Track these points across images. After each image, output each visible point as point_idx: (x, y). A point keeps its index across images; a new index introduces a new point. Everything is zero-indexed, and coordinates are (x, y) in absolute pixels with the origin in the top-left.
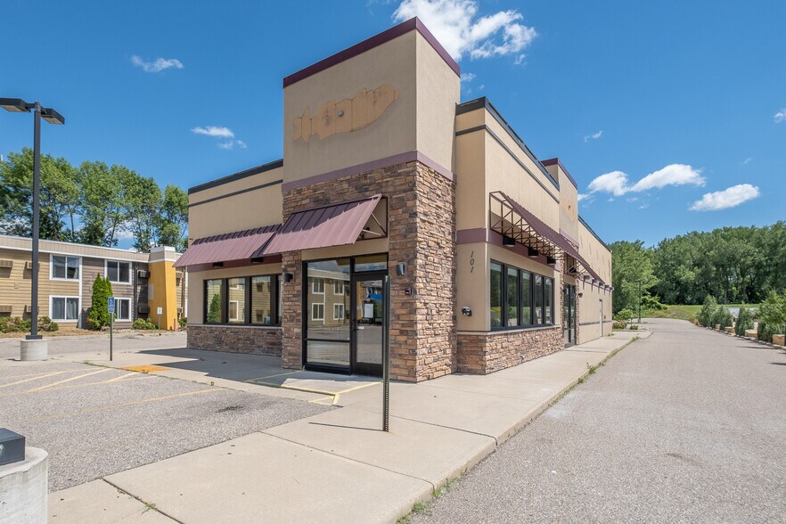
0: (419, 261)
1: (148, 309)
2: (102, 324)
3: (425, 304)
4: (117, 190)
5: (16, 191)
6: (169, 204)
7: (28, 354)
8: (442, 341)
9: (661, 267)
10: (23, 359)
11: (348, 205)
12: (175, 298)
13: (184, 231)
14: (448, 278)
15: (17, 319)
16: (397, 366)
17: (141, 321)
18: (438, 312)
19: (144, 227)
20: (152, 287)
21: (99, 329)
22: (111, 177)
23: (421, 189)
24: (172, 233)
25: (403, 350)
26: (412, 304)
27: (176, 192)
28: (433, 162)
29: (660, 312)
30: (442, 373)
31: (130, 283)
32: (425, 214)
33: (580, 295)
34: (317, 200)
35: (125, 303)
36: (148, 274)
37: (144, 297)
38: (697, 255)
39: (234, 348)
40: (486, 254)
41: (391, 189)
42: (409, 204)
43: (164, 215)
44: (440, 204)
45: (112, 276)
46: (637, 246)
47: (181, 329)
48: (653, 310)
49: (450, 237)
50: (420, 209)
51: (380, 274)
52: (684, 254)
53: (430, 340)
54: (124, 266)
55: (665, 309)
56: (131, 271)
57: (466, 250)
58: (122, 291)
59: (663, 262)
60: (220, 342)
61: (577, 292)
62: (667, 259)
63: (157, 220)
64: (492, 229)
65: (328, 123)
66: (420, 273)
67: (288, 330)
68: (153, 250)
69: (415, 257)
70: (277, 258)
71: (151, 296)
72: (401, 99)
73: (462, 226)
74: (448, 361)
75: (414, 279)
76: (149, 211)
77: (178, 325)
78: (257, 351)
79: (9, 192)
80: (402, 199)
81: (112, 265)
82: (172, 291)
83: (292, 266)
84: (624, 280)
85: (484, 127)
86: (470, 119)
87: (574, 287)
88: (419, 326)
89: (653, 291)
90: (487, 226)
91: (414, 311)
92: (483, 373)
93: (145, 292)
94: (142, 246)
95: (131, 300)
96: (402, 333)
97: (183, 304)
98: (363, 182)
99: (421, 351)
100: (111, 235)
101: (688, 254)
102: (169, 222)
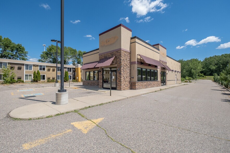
0: (122, 68)
1: (75, 78)
2: (66, 81)
3: (123, 76)
4: (69, 52)
5: (50, 53)
6: (79, 55)
7: (56, 86)
8: (127, 83)
9: (205, 66)
10: (55, 86)
11: (110, 58)
12: (80, 75)
13: (82, 60)
14: (129, 71)
15: (51, 80)
16: (118, 88)
17: (74, 80)
18: (126, 78)
19: (74, 60)
20: (76, 73)
21: (66, 82)
22: (68, 49)
23: (122, 55)
24: (80, 61)
25: (119, 85)
26: (121, 76)
27: (80, 52)
28: (125, 50)
29: (203, 78)
30: (127, 89)
31: (72, 72)
32: (123, 60)
33: (167, 74)
34: (105, 57)
35: (71, 76)
36: (75, 70)
37: (74, 75)
38: (216, 62)
39: (91, 85)
40: (136, 66)
41: (117, 55)
42: (120, 58)
43: (78, 57)
44: (127, 57)
45: (68, 71)
46: (196, 60)
47: (81, 82)
48: (201, 77)
49: (129, 63)
50: (122, 59)
51: (115, 71)
52: (212, 62)
53: (124, 83)
54: (71, 69)
55: (205, 77)
56: (72, 70)
57: (132, 66)
58: (70, 74)
59: (206, 64)
60: (89, 84)
61: (166, 73)
62: (207, 63)
63: (76, 58)
64: (137, 61)
65: (106, 43)
66: (122, 70)
67: (100, 81)
68: (76, 65)
69: (121, 68)
70: (98, 68)
71: (76, 75)
72: (118, 39)
73: (132, 61)
74: (129, 87)
75: (121, 72)
76: (75, 56)
77: (81, 81)
78: (95, 85)
79: (48, 54)
80: (119, 57)
81: (68, 68)
82: (80, 74)
83: (100, 69)
84: (192, 69)
85: (135, 42)
86: (133, 40)
87: (165, 72)
88: (122, 80)
89: (201, 72)
90: (136, 61)
91: (121, 77)
92: (135, 89)
93: (74, 74)
94: (74, 64)
95: (72, 76)
96: (119, 81)
97: (82, 77)
98: (113, 54)
99: (122, 85)
100: (68, 62)
101: (213, 62)
102: (79, 59)
